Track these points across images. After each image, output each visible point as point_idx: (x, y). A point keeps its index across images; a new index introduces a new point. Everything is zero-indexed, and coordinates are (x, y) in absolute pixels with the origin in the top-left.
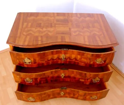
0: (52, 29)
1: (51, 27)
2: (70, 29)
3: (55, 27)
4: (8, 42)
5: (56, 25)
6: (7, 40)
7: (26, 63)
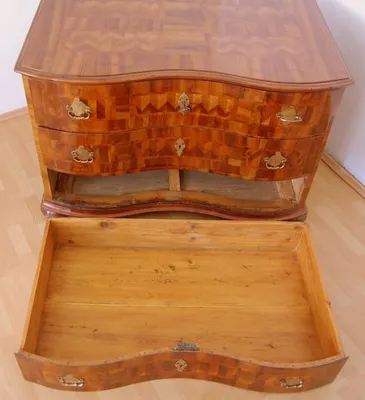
0: (151, 36)
1: (150, 29)
2: (207, 36)
3: (162, 30)
4: (18, 68)
5: (165, 27)
6: (17, 63)
7: (73, 115)
